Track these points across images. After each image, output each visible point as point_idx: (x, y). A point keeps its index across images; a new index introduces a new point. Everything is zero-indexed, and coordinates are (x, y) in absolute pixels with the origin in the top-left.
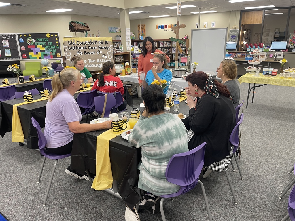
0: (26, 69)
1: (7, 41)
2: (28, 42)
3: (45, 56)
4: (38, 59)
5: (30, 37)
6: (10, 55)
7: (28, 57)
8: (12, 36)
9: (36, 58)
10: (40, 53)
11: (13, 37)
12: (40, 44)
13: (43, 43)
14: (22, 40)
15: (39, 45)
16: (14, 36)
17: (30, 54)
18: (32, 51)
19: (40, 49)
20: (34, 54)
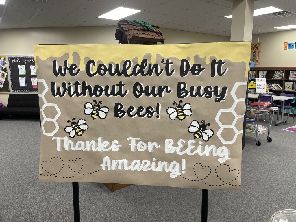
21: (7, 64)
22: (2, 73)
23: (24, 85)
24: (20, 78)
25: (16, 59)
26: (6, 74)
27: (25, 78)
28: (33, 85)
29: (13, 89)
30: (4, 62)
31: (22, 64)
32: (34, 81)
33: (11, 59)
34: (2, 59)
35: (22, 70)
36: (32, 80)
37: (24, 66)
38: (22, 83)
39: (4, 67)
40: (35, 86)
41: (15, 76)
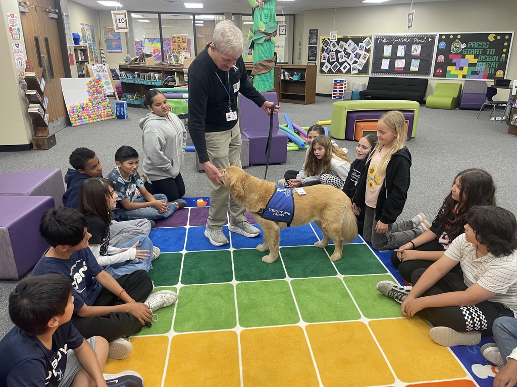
0: (434, 94)
1: (420, 46)
2: (452, 47)
3: (474, 73)
4: (460, 78)
5: (459, 39)
6: (417, 69)
7: (444, 75)
8: (429, 37)
9: (456, 76)
10: (466, 68)
11: (430, 40)
12: (471, 51)
13: (478, 50)
14: (443, 44)
15: (470, 54)
16: (433, 38)
17: (449, 68)
18: (454, 64)
19: (468, 61)
20: (456, 69)
21: (372, 44)
22: (365, 54)
23: (387, 68)
24: (383, 59)
25: (383, 39)
26: (369, 55)
27: (389, 60)
28: (396, 67)
29: (373, 72)
30: (369, 42)
31: (388, 44)
32: (399, 63)
33: (377, 39)
34: (368, 38)
35: (388, 51)
36: (396, 62)
37: (391, 46)
38: (385, 64)
39: (367, 48)
40: (399, 68)
41: (378, 57)
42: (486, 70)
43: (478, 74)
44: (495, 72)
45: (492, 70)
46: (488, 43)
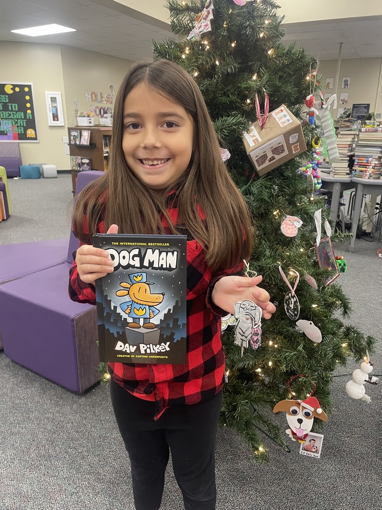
42: (14, 129)
43: (6, 134)
44: (25, 130)
45: (21, 129)
46: (7, 96)
